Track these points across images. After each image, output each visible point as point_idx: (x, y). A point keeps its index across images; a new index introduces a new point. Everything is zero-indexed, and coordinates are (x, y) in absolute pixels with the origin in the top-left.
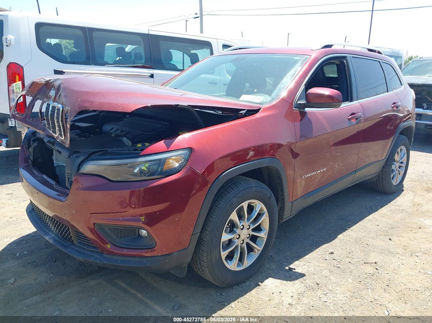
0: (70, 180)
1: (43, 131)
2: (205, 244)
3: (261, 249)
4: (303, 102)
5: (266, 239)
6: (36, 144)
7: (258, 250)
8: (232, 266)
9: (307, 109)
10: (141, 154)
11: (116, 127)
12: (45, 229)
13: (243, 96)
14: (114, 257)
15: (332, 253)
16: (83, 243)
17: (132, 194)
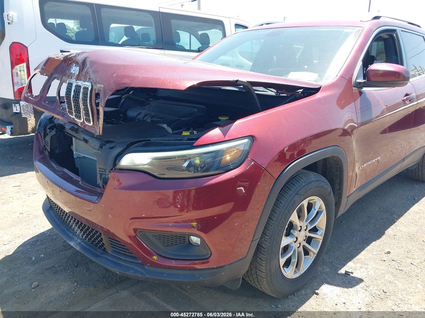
0: (103, 176)
1: (62, 117)
2: (264, 251)
3: (316, 251)
4: (361, 80)
5: (321, 241)
6: (53, 132)
7: (314, 253)
8: (290, 273)
9: (365, 89)
10: (194, 145)
11: (144, 112)
12: (67, 232)
13: (292, 73)
14: (160, 270)
15: (389, 253)
16: (118, 252)
17: (176, 193)
